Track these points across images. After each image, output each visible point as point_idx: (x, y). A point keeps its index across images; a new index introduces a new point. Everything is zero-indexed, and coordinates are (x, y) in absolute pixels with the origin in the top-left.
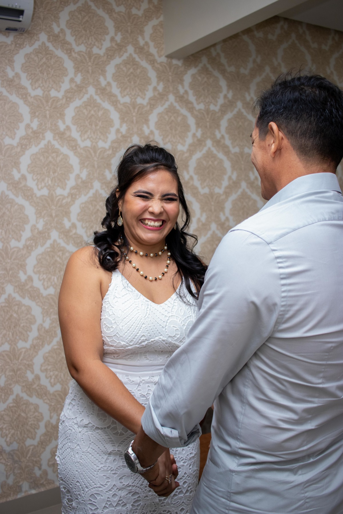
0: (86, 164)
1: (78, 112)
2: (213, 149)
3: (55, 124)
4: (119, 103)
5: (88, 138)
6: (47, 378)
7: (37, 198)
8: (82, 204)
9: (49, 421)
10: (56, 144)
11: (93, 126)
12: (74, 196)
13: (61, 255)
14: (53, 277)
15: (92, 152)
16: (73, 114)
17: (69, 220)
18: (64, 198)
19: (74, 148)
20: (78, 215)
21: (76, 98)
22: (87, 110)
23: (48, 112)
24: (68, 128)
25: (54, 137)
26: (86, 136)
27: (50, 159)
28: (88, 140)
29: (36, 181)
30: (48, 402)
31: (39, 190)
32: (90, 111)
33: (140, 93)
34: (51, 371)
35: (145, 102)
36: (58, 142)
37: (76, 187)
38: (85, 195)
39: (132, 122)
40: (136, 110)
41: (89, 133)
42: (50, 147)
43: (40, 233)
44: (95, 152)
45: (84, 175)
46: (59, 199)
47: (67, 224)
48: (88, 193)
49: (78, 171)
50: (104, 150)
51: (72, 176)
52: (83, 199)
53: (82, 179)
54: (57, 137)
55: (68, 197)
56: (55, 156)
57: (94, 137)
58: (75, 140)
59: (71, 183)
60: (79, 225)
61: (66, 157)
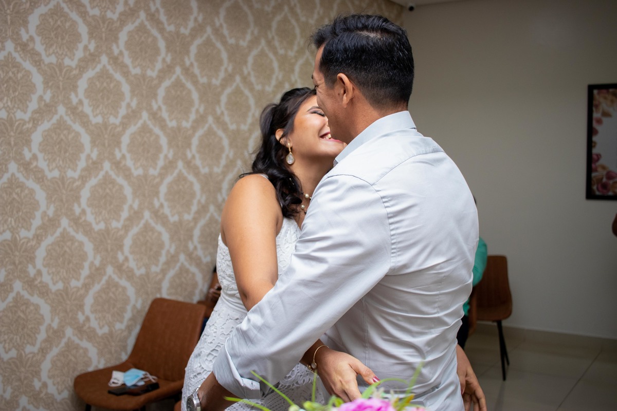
0: (50, 84)
1: (43, 20)
2: (182, 77)
3: (17, 33)
4: (88, 15)
5: (53, 53)
8: (45, 131)
10: (18, 57)
11: (59, 39)
12: (35, 122)
13: (19, 192)
14: (10, 219)
15: (57, 70)
16: (38, 23)
17: (30, 150)
18: (25, 123)
19: (38, 64)
20: (40, 144)
21: (41, 4)
22: (53, 19)
23: (9, 17)
24: (31, 39)
25: (16, 48)
26: (51, 51)
27: (11, 74)
28: (53, 55)
32: (56, 21)
33: (110, 6)
34: (5, 334)
35: (115, 17)
36: (20, 55)
37: (37, 111)
38: (48, 121)
39: (101, 39)
40: (106, 25)
41: (54, 47)
42: (10, 60)
44: (61, 71)
45: (48, 97)
46: (19, 124)
47: (28, 155)
48: (51, 119)
49: (41, 92)
50: (70, 69)
51: (35, 98)
52: (46, 126)
53: (45, 101)
54: (19, 49)
55: (29, 122)
56: (16, 72)
57: (60, 53)
58: (39, 54)
59: (33, 105)
60: (40, 156)
61: (28, 74)
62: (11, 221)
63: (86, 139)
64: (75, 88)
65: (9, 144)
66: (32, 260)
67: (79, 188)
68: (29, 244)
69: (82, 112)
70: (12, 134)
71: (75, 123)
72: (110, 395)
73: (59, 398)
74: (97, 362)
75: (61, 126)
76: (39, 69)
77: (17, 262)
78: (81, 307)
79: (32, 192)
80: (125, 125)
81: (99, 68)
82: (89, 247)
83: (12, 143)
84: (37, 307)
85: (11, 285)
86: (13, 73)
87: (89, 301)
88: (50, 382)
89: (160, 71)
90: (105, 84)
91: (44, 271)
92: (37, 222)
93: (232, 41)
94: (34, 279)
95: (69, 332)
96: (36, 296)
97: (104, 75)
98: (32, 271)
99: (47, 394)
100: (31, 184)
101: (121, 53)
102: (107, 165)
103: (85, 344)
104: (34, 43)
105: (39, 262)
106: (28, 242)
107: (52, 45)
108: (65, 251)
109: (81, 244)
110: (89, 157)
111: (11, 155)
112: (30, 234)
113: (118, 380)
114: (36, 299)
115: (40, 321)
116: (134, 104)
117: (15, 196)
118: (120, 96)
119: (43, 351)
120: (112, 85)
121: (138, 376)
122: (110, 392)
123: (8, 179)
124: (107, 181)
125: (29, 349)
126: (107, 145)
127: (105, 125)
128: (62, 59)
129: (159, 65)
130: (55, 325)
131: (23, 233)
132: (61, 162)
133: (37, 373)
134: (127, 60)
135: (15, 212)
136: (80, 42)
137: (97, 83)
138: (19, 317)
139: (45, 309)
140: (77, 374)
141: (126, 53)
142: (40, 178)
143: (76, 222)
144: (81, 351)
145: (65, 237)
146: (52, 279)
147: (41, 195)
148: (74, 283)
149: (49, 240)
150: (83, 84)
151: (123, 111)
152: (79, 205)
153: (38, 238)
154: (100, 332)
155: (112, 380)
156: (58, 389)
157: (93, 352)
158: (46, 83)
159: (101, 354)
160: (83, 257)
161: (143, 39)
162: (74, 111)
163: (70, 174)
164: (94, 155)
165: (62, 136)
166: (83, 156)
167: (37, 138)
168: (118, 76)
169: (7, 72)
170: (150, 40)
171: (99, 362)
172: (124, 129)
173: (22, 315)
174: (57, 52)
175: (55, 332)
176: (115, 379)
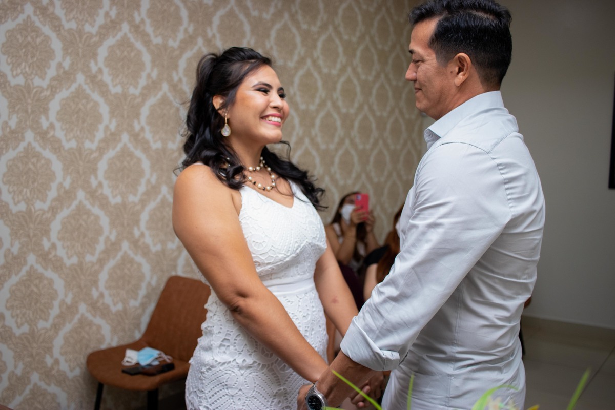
0: (69, 51)
2: (204, 49)
5: (74, 18)
6: (13, 317)
7: (11, 87)
8: (63, 99)
9: (13, 372)
10: (37, 21)
11: (80, 4)
12: (54, 90)
13: (35, 162)
14: (25, 190)
15: (77, 36)
17: (47, 119)
18: (42, 90)
19: (57, 29)
20: (58, 113)
24: (52, 3)
25: (35, 12)
26: (71, 16)
27: (29, 39)
28: (74, 21)
29: (11, 66)
30: (13, 347)
31: (14, 77)
34: (17, 309)
36: (39, 19)
37: (56, 79)
38: (67, 89)
39: (123, 5)
41: (74, 12)
42: (29, 24)
43: (12, 132)
44: (81, 37)
45: (67, 64)
46: (37, 91)
47: (45, 124)
48: (70, 87)
49: (60, 59)
50: (91, 36)
51: (53, 64)
52: (64, 94)
53: (64, 68)
54: (38, 13)
55: (47, 89)
56: (35, 37)
57: (81, 18)
58: (58, 19)
59: (52, 72)
60: (58, 125)
61: (47, 39)
62: (26, 192)
63: (104, 109)
64: (94, 56)
65: (26, 111)
66: (46, 232)
67: (96, 160)
68: (44, 217)
69: (101, 80)
70: (29, 101)
71: (94, 92)
72: (124, 375)
73: (70, 375)
74: (110, 340)
75: (79, 94)
76: (58, 35)
77: (31, 235)
78: (95, 283)
79: (48, 162)
80: (144, 96)
81: (119, 36)
82: (105, 221)
83: (30, 111)
84: (51, 282)
85: (25, 258)
86: (32, 38)
87: (103, 277)
88: (62, 359)
89: (182, 42)
90: (125, 53)
91: (59, 244)
92: (52, 194)
93: (255, 13)
94: (49, 253)
95: (83, 308)
96: (49, 270)
97: (125, 43)
98: (46, 244)
99: (59, 371)
100: (47, 154)
101: (143, 21)
102: (125, 137)
103: (98, 321)
104: (54, 7)
105: (54, 235)
106: (43, 214)
107: (72, 10)
108: (81, 225)
109: (97, 218)
110: (107, 127)
111: (28, 123)
112: (45, 206)
113: (132, 359)
114: (50, 274)
115: (53, 296)
116: (154, 75)
117: (31, 166)
118: (141, 66)
119: (56, 327)
120: (133, 54)
121: (152, 356)
122: (124, 371)
123: (24, 148)
124: (125, 154)
125: (41, 324)
126: (125, 116)
127: (125, 95)
128: (83, 25)
129: (181, 36)
130: (69, 300)
131: (39, 205)
132: (79, 133)
133: (49, 350)
134: (149, 29)
135: (30, 182)
136: (101, 8)
137: (118, 52)
138: (32, 291)
139: (59, 284)
140: (90, 351)
141: (148, 21)
142: (57, 148)
143: (93, 195)
144: (94, 328)
145: (80, 210)
146: (67, 253)
147: (57, 166)
148: (89, 258)
149: (64, 213)
150: (103, 52)
151: (143, 82)
152: (96, 178)
153: (54, 210)
154: (114, 309)
155: (126, 359)
156: (70, 366)
157: (106, 329)
158: (65, 49)
159: (114, 331)
160: (99, 231)
161: (165, 7)
162: (93, 79)
163: (88, 145)
164: (113, 127)
165: (80, 106)
166: (101, 127)
167: (54, 106)
168: (139, 45)
169: (26, 37)
170: (172, 8)
171: (112, 340)
172: (144, 100)
173: (35, 290)
174: (78, 17)
175: (68, 308)
176: (129, 358)
